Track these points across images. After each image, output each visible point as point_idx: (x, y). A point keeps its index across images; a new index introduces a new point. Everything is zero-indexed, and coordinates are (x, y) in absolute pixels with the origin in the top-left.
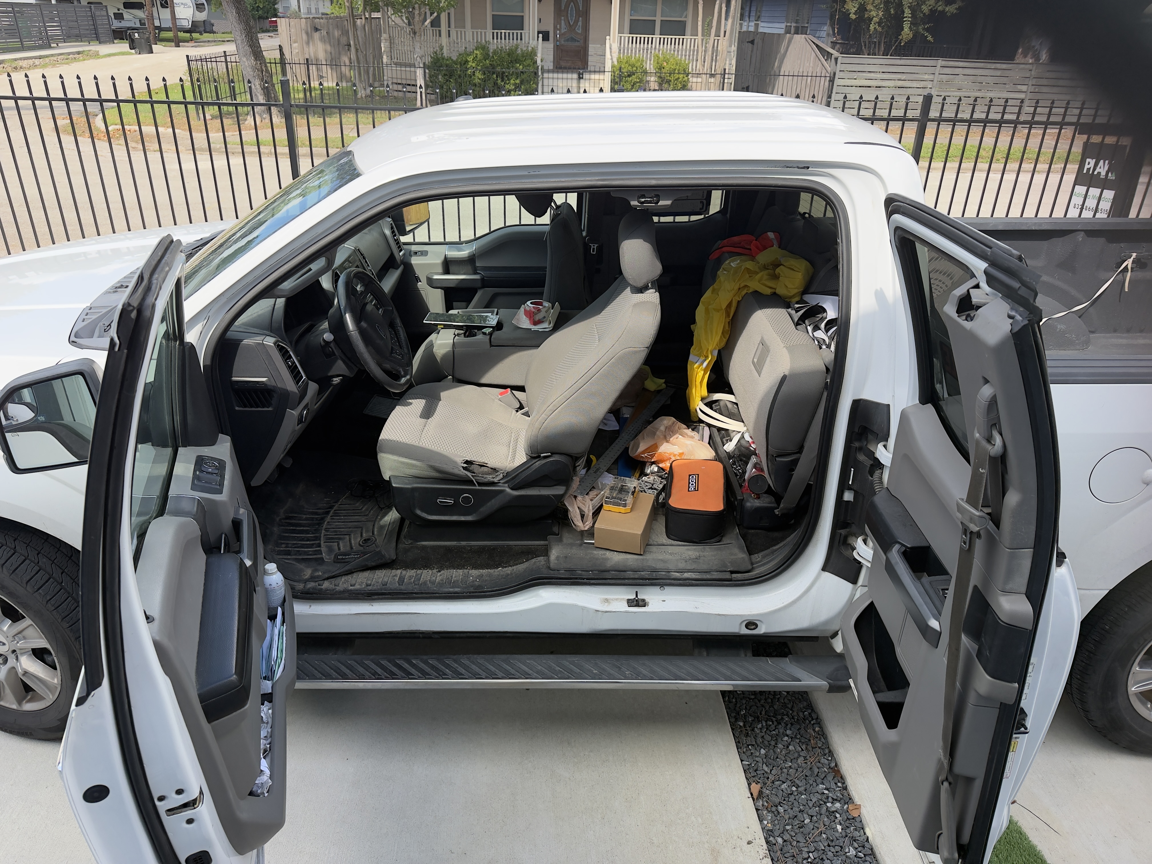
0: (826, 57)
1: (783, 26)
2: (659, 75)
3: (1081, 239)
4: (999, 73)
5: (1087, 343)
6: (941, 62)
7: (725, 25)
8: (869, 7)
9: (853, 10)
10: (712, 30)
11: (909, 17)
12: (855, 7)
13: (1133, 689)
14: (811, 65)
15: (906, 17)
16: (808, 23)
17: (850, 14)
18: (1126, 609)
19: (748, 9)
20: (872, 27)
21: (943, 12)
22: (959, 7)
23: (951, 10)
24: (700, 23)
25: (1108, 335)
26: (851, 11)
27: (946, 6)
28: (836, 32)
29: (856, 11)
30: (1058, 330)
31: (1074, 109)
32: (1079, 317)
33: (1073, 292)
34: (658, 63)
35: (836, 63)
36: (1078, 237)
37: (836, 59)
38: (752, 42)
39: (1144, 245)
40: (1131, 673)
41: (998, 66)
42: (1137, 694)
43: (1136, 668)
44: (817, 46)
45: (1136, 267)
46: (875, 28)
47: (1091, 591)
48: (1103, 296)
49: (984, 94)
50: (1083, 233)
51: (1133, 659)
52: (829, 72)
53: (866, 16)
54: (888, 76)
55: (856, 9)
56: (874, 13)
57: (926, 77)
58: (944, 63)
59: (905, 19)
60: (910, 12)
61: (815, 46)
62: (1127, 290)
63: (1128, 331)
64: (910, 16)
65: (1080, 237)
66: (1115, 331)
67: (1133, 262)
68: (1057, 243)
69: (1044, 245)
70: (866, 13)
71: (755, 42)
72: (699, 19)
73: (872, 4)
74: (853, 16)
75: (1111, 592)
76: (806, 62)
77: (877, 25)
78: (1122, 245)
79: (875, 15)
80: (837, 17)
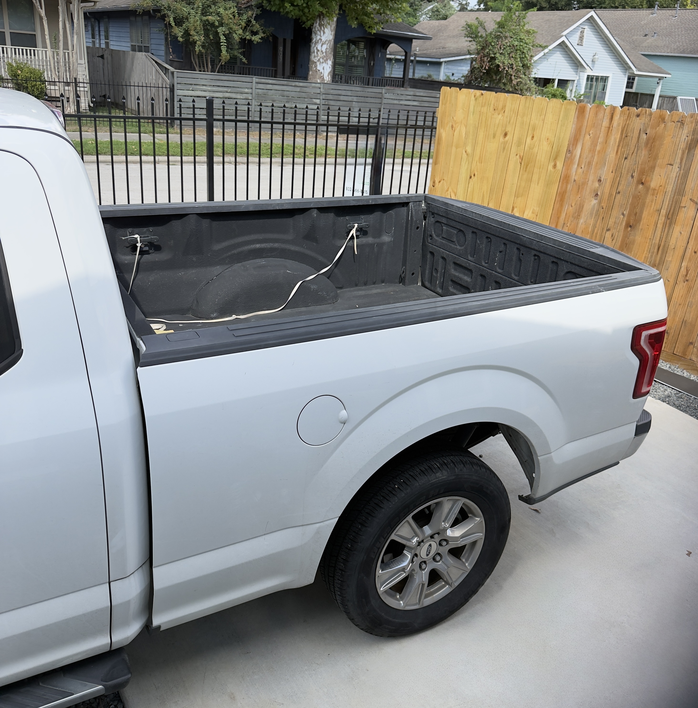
0: (164, 72)
1: (129, 45)
2: (15, 81)
3: (315, 215)
4: (298, 89)
5: (336, 297)
6: (255, 79)
7: (72, 41)
8: (192, 32)
9: (180, 34)
10: (60, 44)
11: (225, 43)
12: (181, 32)
13: (382, 589)
14: (154, 77)
15: (222, 42)
16: (148, 43)
17: (178, 37)
18: (360, 527)
19: (97, 29)
20: (197, 49)
21: (250, 41)
22: (262, 37)
23: (256, 39)
24: (47, 37)
25: (352, 289)
26: (179, 35)
27: (252, 35)
28: (171, 51)
29: (182, 35)
30: (312, 290)
31: (354, 118)
32: (328, 278)
33: (320, 258)
34: (12, 71)
35: (173, 77)
36: (313, 214)
37: (173, 73)
38: (102, 57)
39: (362, 217)
40: (377, 577)
41: (297, 84)
42: (386, 592)
43: (379, 572)
44: (156, 62)
45: (360, 234)
46: (200, 50)
47: (325, 522)
48: (342, 259)
49: (290, 105)
50: (316, 210)
51: (374, 566)
52: (169, 84)
53: (191, 40)
54: (217, 89)
55: (182, 34)
56: (196, 38)
57: (246, 90)
58: (257, 80)
59: (221, 44)
60: (225, 38)
61: (154, 62)
62: (356, 253)
63: (365, 284)
64: (225, 41)
65: (315, 213)
66: (356, 285)
67: (357, 231)
68: (299, 218)
69: (289, 221)
70: (191, 37)
71: (105, 56)
72: (46, 33)
73: (194, 30)
74: (181, 39)
75: (340, 518)
76: (149, 75)
77: (201, 47)
78: (347, 218)
79: (198, 39)
80: (169, 39)
